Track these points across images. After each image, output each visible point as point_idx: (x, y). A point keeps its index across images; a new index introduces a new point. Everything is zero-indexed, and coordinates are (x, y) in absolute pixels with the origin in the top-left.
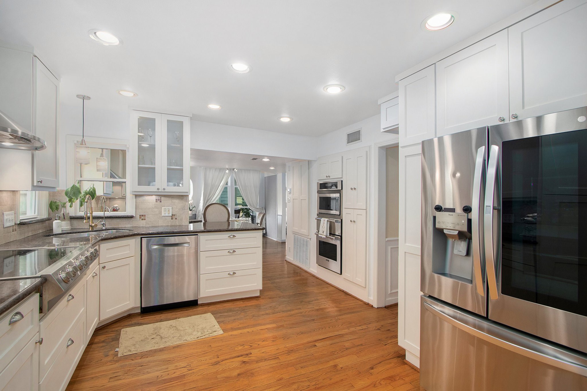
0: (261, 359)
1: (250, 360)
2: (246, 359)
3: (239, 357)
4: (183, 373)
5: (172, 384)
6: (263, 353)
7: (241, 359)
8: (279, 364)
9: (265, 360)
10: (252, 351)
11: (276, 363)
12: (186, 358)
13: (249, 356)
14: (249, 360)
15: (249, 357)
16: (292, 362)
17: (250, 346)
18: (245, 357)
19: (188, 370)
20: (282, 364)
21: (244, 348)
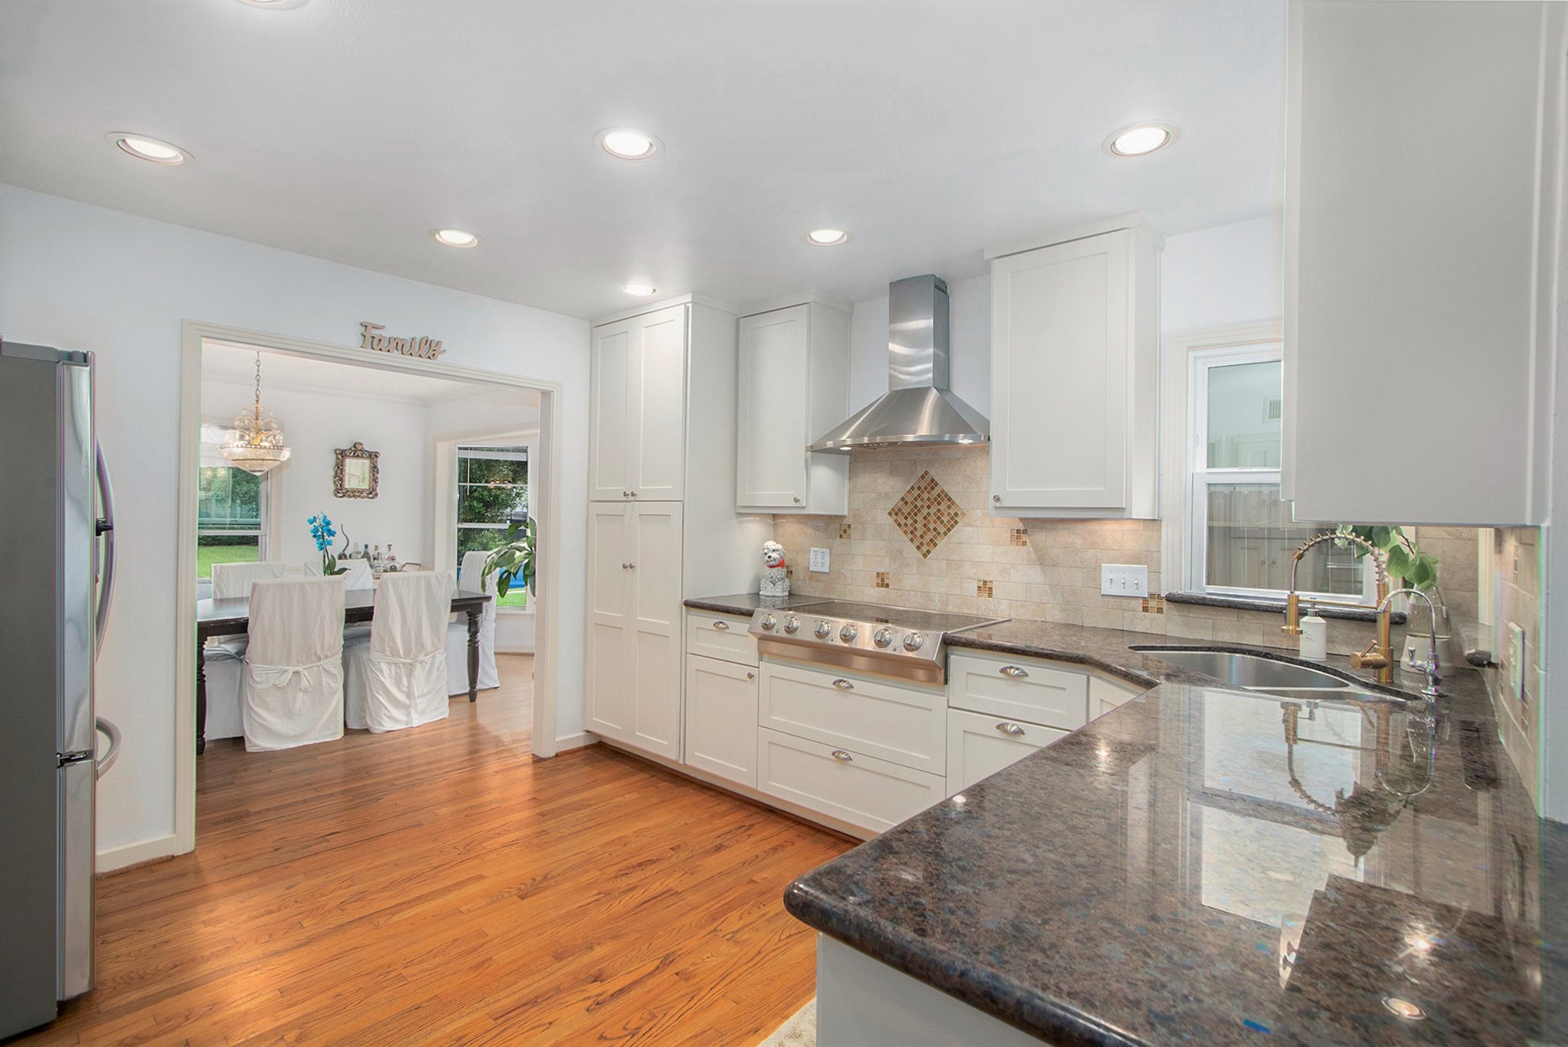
0: (550, 1001)
1: (582, 991)
2: (595, 989)
3: (621, 991)
4: (723, 922)
5: (718, 902)
6: (550, 1023)
7: (612, 986)
8: (491, 1001)
9: (536, 1002)
10: (588, 1021)
11: (499, 1000)
12: (759, 952)
13: (590, 1002)
14: (583, 988)
15: (589, 998)
16: (449, 1018)
17: (606, 1038)
18: (601, 995)
19: (719, 928)
20: (482, 1003)
21: (621, 1025)
